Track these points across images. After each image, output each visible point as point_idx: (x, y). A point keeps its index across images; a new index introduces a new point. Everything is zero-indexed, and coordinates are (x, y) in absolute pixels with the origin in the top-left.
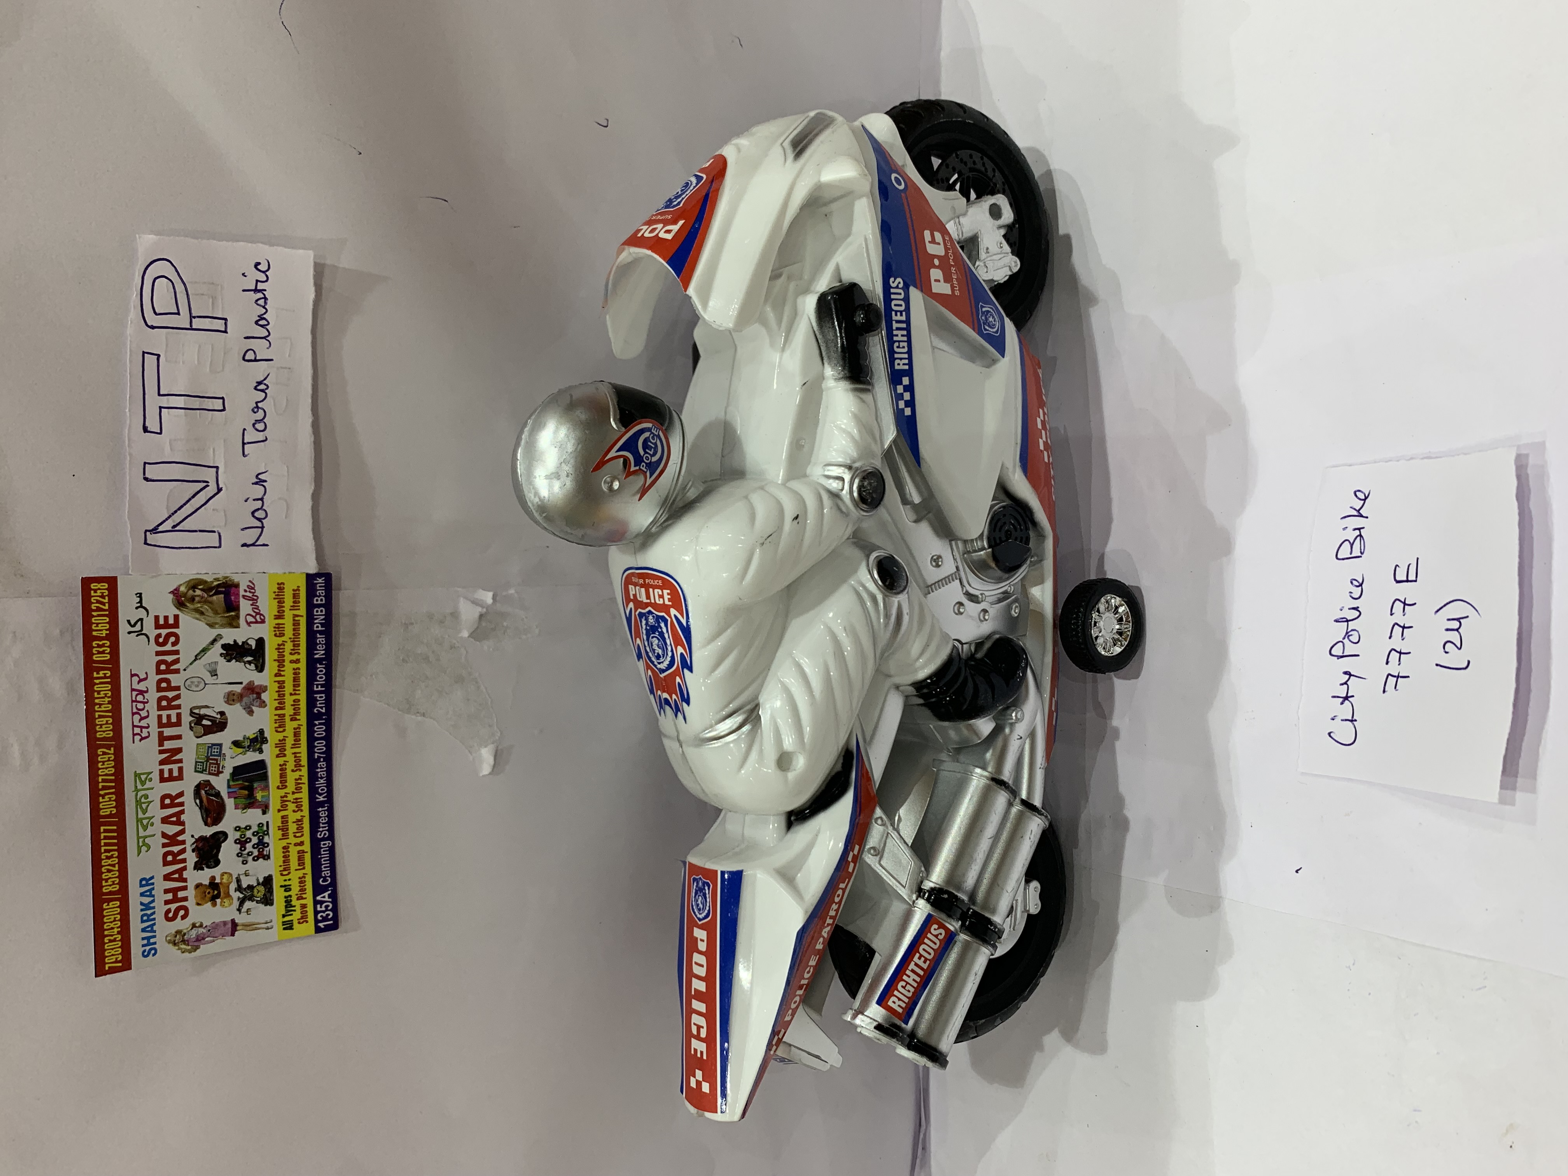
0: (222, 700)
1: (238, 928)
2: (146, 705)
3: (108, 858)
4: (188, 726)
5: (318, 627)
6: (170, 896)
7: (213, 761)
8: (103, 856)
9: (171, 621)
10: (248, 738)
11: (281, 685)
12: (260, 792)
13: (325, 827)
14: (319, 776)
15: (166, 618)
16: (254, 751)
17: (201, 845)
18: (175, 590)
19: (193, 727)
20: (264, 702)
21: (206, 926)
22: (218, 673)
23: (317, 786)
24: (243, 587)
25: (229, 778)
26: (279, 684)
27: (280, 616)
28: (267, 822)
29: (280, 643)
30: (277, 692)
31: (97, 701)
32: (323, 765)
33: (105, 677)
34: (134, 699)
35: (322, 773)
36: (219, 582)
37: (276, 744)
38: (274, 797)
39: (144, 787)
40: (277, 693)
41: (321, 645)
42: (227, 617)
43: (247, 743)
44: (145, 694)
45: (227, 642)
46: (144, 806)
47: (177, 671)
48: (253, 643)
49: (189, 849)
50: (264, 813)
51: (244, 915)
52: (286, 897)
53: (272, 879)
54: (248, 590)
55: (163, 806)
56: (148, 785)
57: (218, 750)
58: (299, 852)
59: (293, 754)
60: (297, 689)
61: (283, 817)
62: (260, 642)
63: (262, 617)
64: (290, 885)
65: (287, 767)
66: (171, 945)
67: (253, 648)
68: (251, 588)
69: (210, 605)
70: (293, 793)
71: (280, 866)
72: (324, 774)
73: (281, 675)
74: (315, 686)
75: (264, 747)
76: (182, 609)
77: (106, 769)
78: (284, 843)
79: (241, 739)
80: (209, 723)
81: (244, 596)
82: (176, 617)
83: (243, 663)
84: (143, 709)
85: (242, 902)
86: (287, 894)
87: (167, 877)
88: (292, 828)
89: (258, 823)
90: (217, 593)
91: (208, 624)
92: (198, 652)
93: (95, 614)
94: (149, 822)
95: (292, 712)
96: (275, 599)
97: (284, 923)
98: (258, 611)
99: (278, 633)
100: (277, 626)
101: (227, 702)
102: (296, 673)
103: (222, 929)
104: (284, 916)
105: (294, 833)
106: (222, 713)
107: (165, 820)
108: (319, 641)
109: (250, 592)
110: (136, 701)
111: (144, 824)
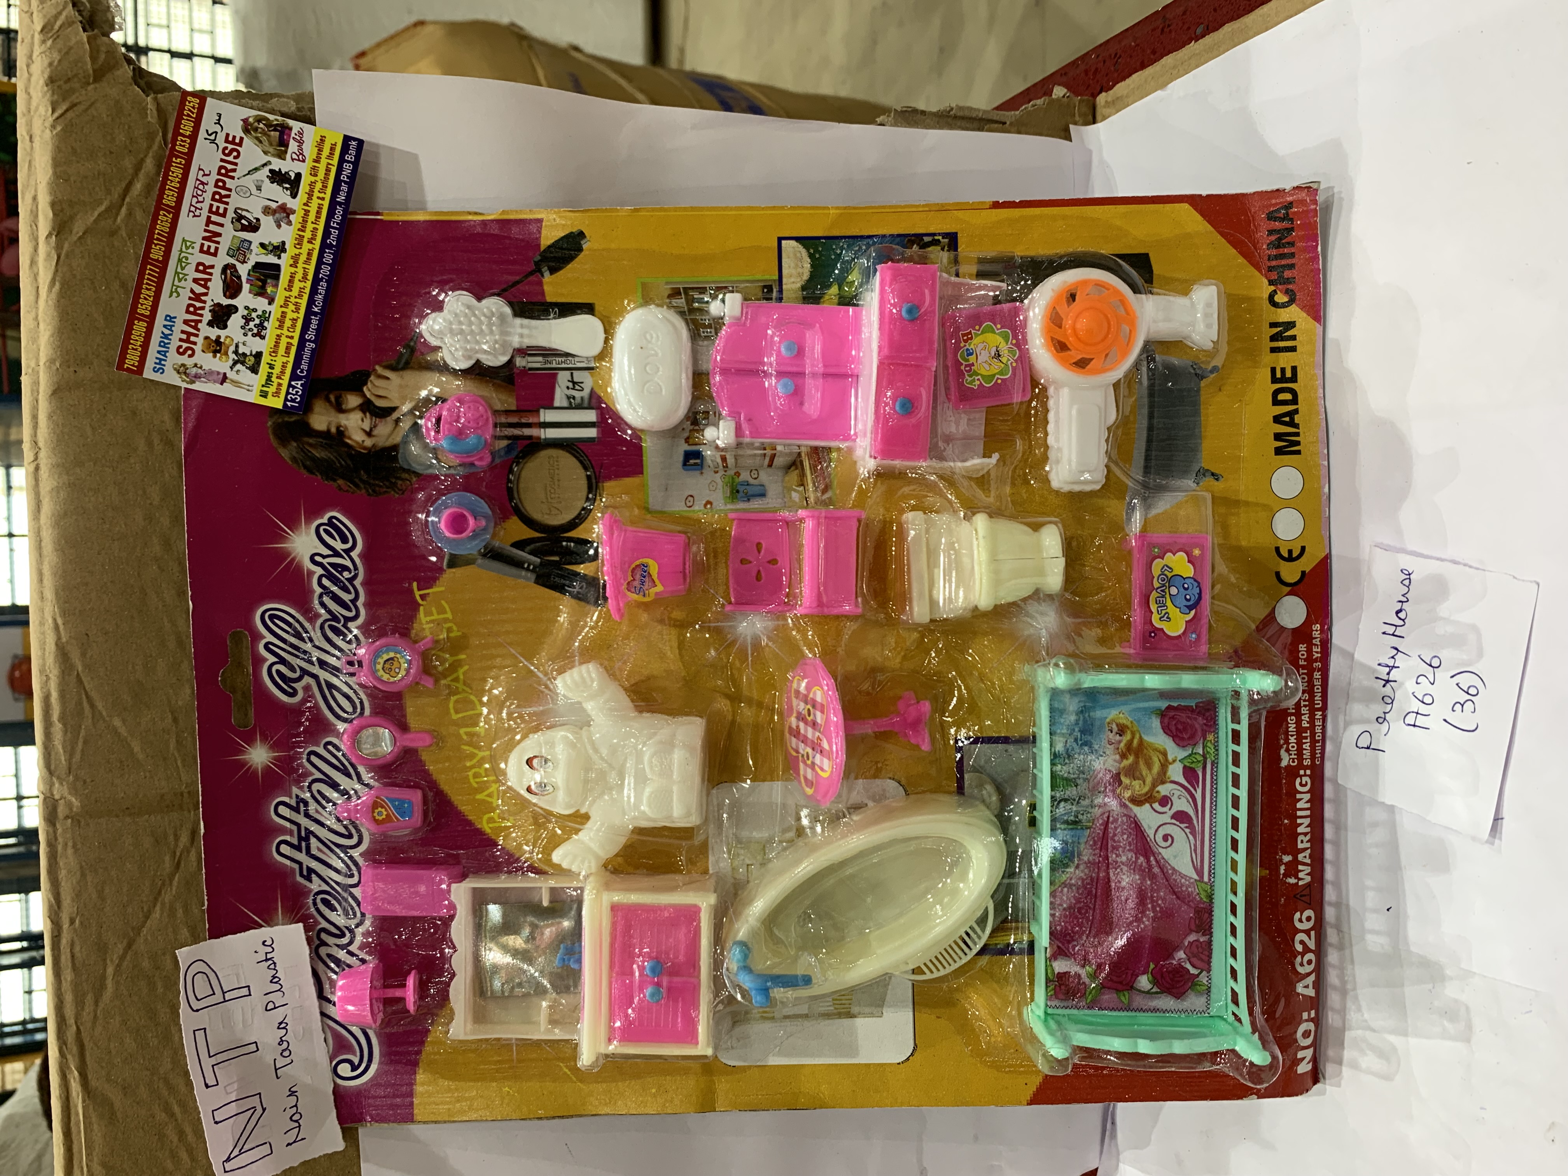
0: (260, 210)
1: (227, 380)
2: (204, 193)
3: (147, 289)
4: (231, 220)
5: (344, 177)
6: (184, 337)
7: (242, 252)
8: (144, 287)
9: (237, 141)
10: (272, 245)
11: (307, 213)
12: (271, 287)
14: (319, 292)
15: (234, 137)
16: (274, 255)
17: (217, 308)
18: (245, 119)
19: (234, 222)
21: (204, 369)
23: (315, 299)
25: (250, 268)
26: (305, 211)
27: (318, 160)
28: (270, 312)
29: (313, 181)
31: (170, 178)
32: (325, 285)
33: (180, 164)
34: (196, 186)
35: (321, 290)
36: (278, 122)
37: (292, 256)
38: (281, 295)
39: (188, 252)
41: (343, 192)
42: (278, 150)
43: (270, 248)
44: (205, 186)
45: (274, 169)
46: (183, 265)
47: (233, 178)
48: (293, 176)
49: (207, 309)
51: (234, 372)
52: (268, 373)
53: (262, 355)
56: (190, 250)
57: (248, 245)
58: (288, 343)
59: (303, 268)
60: (318, 220)
61: (283, 312)
62: (299, 176)
63: (304, 158)
64: (274, 365)
65: (296, 276)
66: (175, 372)
67: (292, 178)
69: (268, 137)
70: (296, 297)
71: (271, 348)
72: (323, 292)
73: (308, 206)
74: (332, 222)
75: (282, 255)
76: (247, 134)
77: (163, 227)
78: (279, 332)
79: (267, 243)
80: (246, 223)
83: (282, 188)
84: (201, 196)
85: (235, 363)
86: (270, 371)
88: (288, 323)
89: (263, 309)
90: (275, 130)
91: (263, 151)
92: (251, 169)
93: (185, 117)
94: (184, 277)
95: (310, 236)
96: (316, 146)
98: (302, 152)
99: (313, 173)
100: (313, 167)
101: (264, 213)
102: (320, 207)
103: (215, 377)
105: (288, 327)
106: (258, 220)
107: (195, 281)
108: (343, 189)
111: (180, 276)
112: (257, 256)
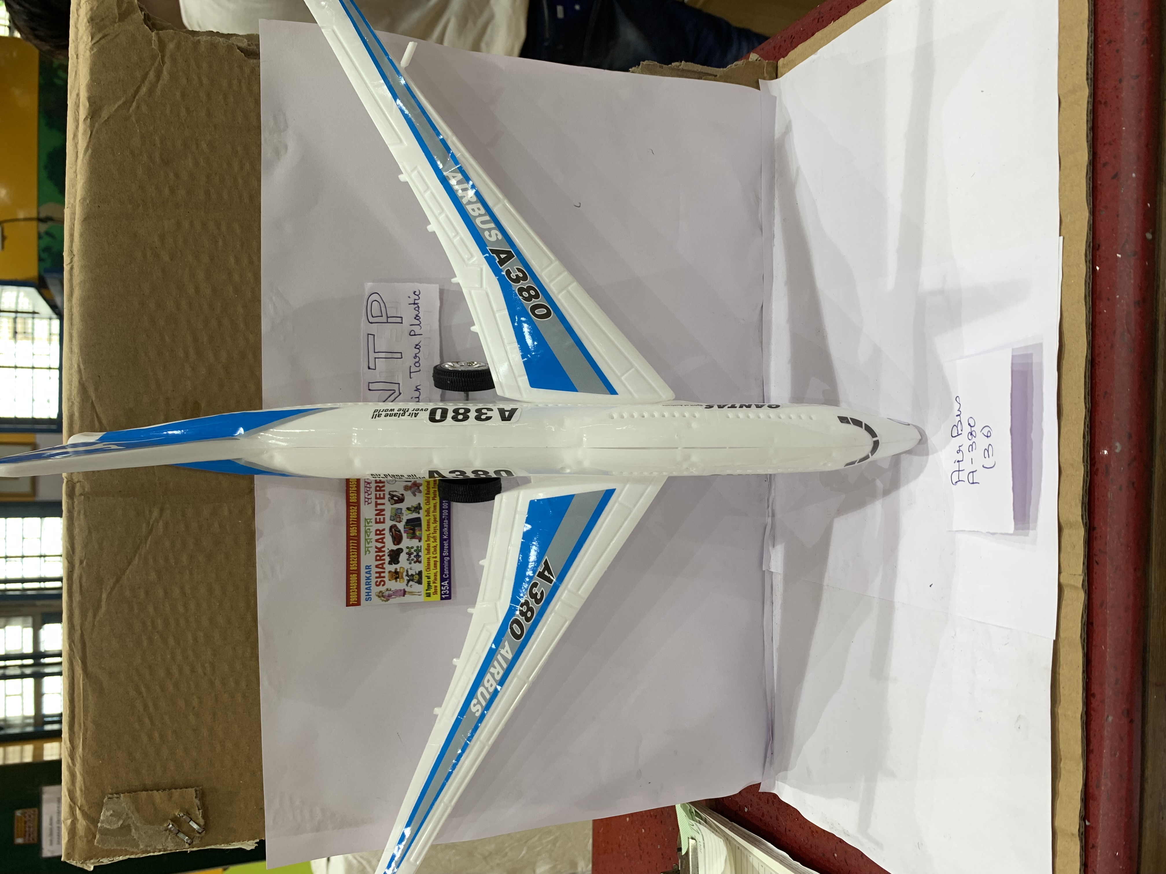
0: (402, 489)
1: (406, 593)
2: (370, 489)
3: (353, 554)
4: (388, 499)
6: (378, 575)
7: (398, 516)
8: (351, 554)
10: (414, 507)
11: (428, 483)
12: (418, 532)
13: (447, 551)
14: (445, 527)
16: (416, 513)
17: (391, 553)
19: (390, 500)
20: (421, 491)
21: (393, 590)
23: (444, 531)
25: (404, 524)
31: (351, 486)
32: (446, 522)
34: (365, 486)
37: (425, 511)
38: (424, 535)
39: (369, 525)
40: (426, 487)
43: (413, 509)
44: (370, 484)
46: (368, 534)
49: (387, 555)
50: (420, 541)
51: (409, 587)
52: (428, 581)
53: (422, 573)
55: (376, 534)
57: (400, 511)
58: (435, 561)
59: (433, 515)
60: (435, 486)
61: (428, 544)
64: (430, 576)
65: (430, 521)
66: (377, 597)
70: (433, 533)
71: (426, 567)
72: (447, 527)
75: (420, 511)
77: (353, 516)
78: (428, 556)
79: (411, 507)
80: (397, 499)
84: (369, 491)
85: (408, 581)
86: (429, 580)
87: (377, 566)
88: (432, 550)
89: (416, 546)
94: (370, 540)
95: (433, 496)
97: (427, 593)
101: (405, 490)
103: (399, 593)
104: (427, 590)
105: (432, 552)
106: (402, 495)
107: (377, 541)
110: (367, 487)
111: (368, 541)
112: (407, 516)
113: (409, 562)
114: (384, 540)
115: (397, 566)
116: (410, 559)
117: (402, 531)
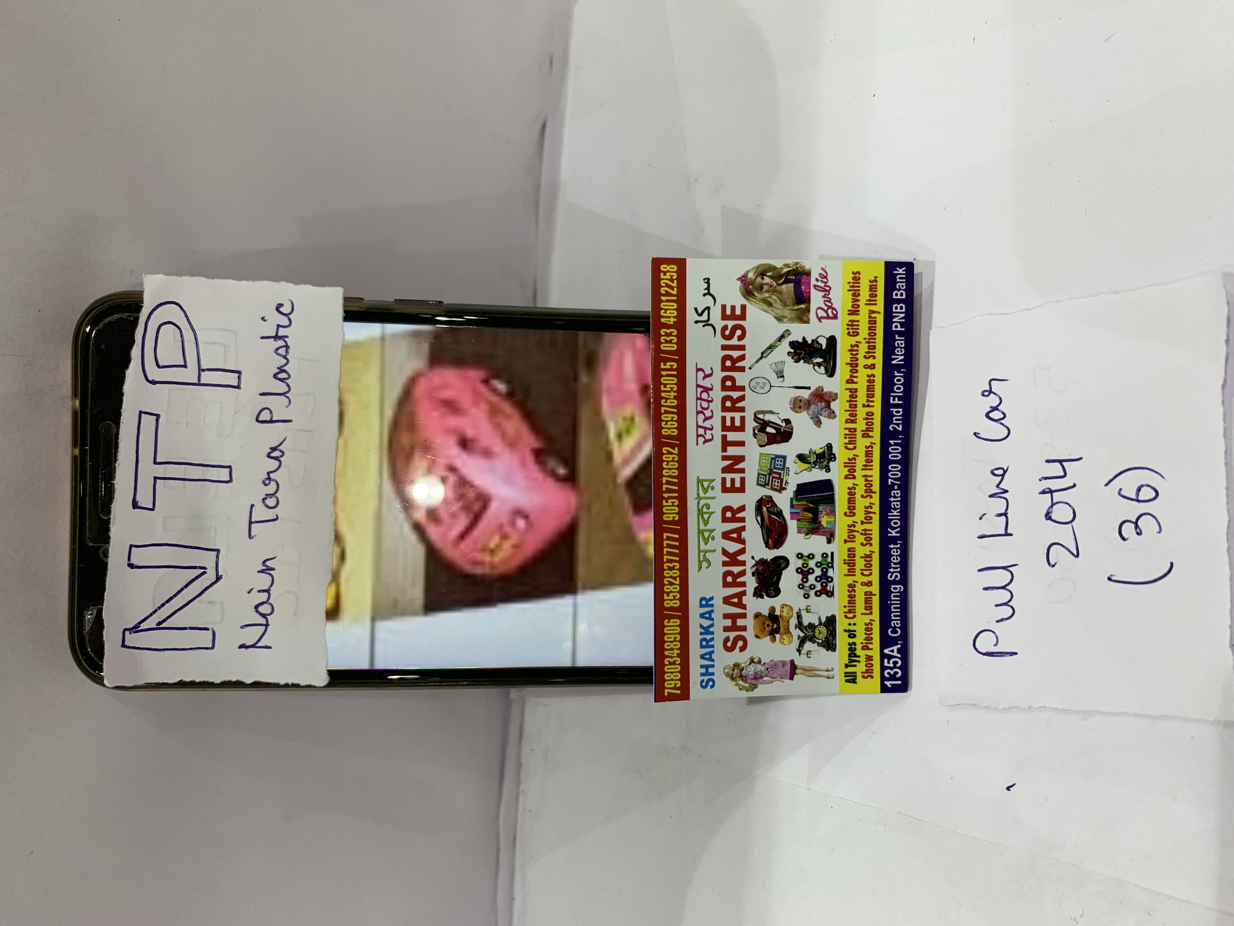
0: (788, 406)
1: (798, 671)
2: (710, 404)
3: (670, 569)
4: (752, 432)
5: (897, 327)
6: (729, 622)
7: (776, 475)
9: (738, 312)
11: (853, 393)
12: (825, 516)
13: (897, 568)
14: (893, 507)
15: (733, 308)
16: (821, 468)
17: (761, 568)
18: (743, 276)
19: (756, 434)
20: (834, 412)
21: (764, 664)
22: (784, 374)
23: (889, 518)
24: (814, 275)
25: (792, 496)
26: (850, 392)
27: (854, 311)
28: (832, 553)
29: (854, 343)
30: (848, 401)
31: (663, 394)
32: (897, 494)
33: (671, 369)
34: (699, 396)
35: (895, 503)
36: (789, 269)
37: (845, 463)
38: (841, 525)
39: (705, 496)
40: (848, 403)
41: (899, 349)
42: (796, 310)
43: (813, 459)
44: (709, 392)
45: (795, 340)
46: (706, 516)
47: (742, 369)
48: (823, 342)
49: (749, 572)
50: (829, 542)
51: (803, 657)
52: (849, 644)
53: (835, 621)
54: (820, 279)
55: (725, 520)
56: (710, 493)
57: (782, 463)
58: (866, 593)
59: (863, 476)
60: (871, 399)
61: (849, 550)
62: (832, 341)
63: (835, 312)
64: (855, 631)
65: (856, 491)
66: (729, 678)
67: (824, 347)
68: (824, 277)
69: (779, 295)
70: (862, 523)
71: (845, 607)
72: (897, 505)
73: (853, 382)
74: (891, 398)
75: (832, 464)
76: (750, 298)
77: (668, 469)
78: (850, 580)
79: (808, 453)
80: (774, 431)
81: (815, 286)
82: (743, 308)
83: (812, 365)
84: (707, 409)
85: (802, 642)
86: (851, 640)
87: (727, 601)
88: (860, 564)
89: (822, 553)
90: (787, 281)
91: (776, 318)
92: (764, 349)
93: (662, 298)
94: (710, 535)
95: (864, 427)
96: (849, 290)
97: (847, 674)
98: (829, 304)
99: (851, 331)
100: (850, 323)
101: (793, 409)
102: (871, 380)
103: (781, 670)
104: (847, 666)
105: (861, 570)
106: (788, 421)
107: (726, 535)
108: (898, 344)
109: (822, 281)
110: (701, 399)
111: (705, 536)
113: (802, 592)
114: (744, 535)
115: (776, 602)
116: (807, 585)
117: (787, 514)
